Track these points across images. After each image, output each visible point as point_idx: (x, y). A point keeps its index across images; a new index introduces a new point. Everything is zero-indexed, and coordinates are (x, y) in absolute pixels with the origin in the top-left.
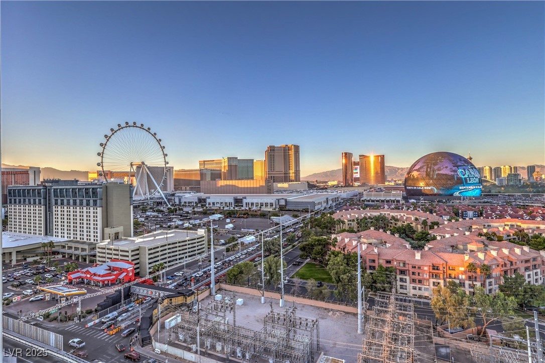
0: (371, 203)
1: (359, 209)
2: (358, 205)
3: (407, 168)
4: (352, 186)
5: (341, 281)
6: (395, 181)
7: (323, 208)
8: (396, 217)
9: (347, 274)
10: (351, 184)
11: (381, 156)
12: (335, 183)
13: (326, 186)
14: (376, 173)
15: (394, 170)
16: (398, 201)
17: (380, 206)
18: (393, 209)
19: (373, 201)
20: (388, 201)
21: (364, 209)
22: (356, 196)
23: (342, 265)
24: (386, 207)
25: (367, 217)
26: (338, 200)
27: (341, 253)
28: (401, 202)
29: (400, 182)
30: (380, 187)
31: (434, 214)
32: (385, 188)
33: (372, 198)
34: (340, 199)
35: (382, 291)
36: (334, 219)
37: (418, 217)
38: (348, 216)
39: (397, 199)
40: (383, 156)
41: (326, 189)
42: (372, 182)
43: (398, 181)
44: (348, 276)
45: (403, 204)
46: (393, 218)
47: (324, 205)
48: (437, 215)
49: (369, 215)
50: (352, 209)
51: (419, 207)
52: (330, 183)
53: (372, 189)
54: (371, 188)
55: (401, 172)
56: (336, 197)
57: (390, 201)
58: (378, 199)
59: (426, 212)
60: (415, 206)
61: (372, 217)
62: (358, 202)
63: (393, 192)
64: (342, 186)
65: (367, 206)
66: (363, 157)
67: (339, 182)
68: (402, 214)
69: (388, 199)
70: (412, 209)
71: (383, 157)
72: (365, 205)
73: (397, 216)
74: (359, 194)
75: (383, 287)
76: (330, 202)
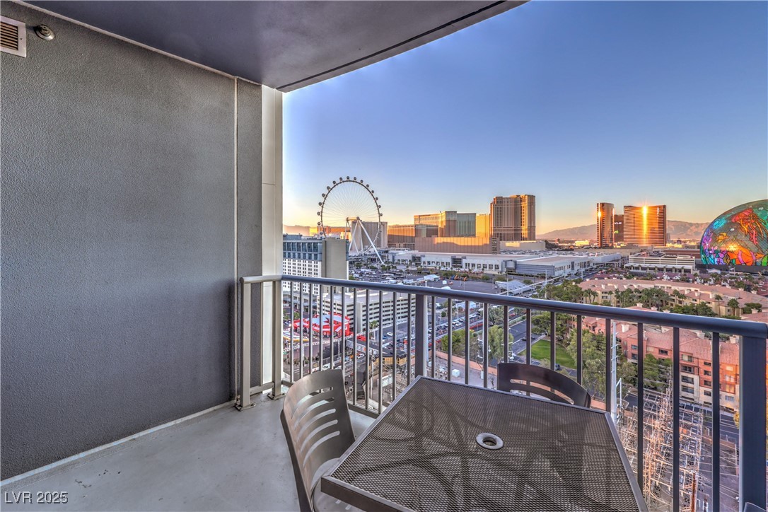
0: (640, 271)
1: (621, 279)
2: (619, 273)
3: (707, 223)
4: (612, 248)
5: (587, 368)
6: (685, 242)
7: (566, 275)
8: (681, 293)
9: (597, 360)
10: (610, 245)
11: (659, 207)
12: (586, 243)
13: (572, 247)
14: (652, 231)
15: (683, 227)
16: (688, 271)
17: (656, 276)
18: (678, 281)
19: (643, 269)
20: (669, 270)
21: (628, 278)
22: (618, 260)
23: (589, 347)
24: (666, 277)
25: (633, 290)
26: (589, 266)
27: (588, 332)
28: (692, 272)
29: (693, 244)
30: (657, 250)
31: (754, 292)
32: (665, 251)
33: (643, 265)
34: (591, 264)
35: (652, 389)
36: (581, 289)
37: (721, 295)
38: (603, 287)
39: (687, 267)
40: (664, 206)
41: (572, 250)
42: (645, 243)
43: (690, 241)
44: (597, 363)
45: (695, 275)
46: (676, 293)
47: (568, 271)
48: (757, 294)
49: (635, 286)
50: (609, 278)
51: (726, 281)
52: (578, 243)
53: (643, 253)
54: (642, 251)
55: (696, 230)
56: (586, 261)
57: (673, 270)
58: (653, 266)
59: (737, 287)
60: (717, 279)
61: (641, 290)
62: (620, 270)
63: (679, 258)
64: (595, 248)
65: (634, 275)
66: (629, 208)
67: (592, 242)
68: (693, 289)
69: (670, 266)
70: (712, 282)
71: (663, 209)
72: (631, 273)
73: (684, 291)
74: (622, 258)
75: (652, 384)
76: (577, 268)
